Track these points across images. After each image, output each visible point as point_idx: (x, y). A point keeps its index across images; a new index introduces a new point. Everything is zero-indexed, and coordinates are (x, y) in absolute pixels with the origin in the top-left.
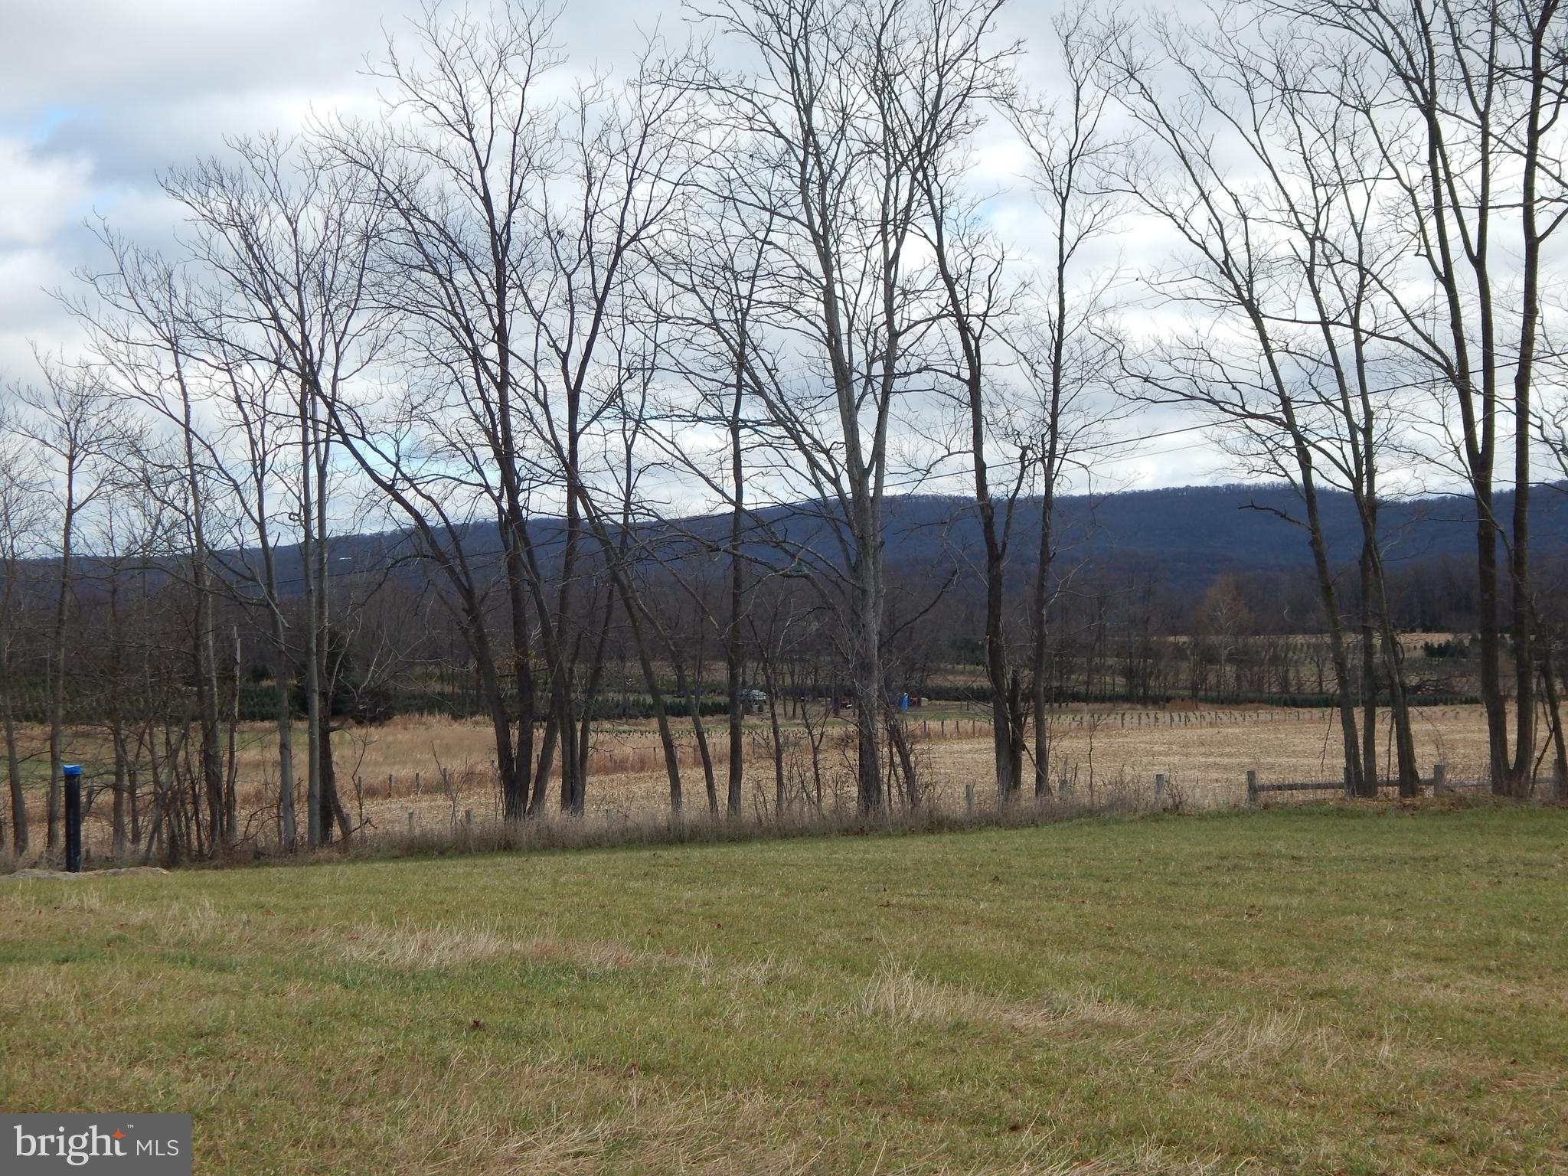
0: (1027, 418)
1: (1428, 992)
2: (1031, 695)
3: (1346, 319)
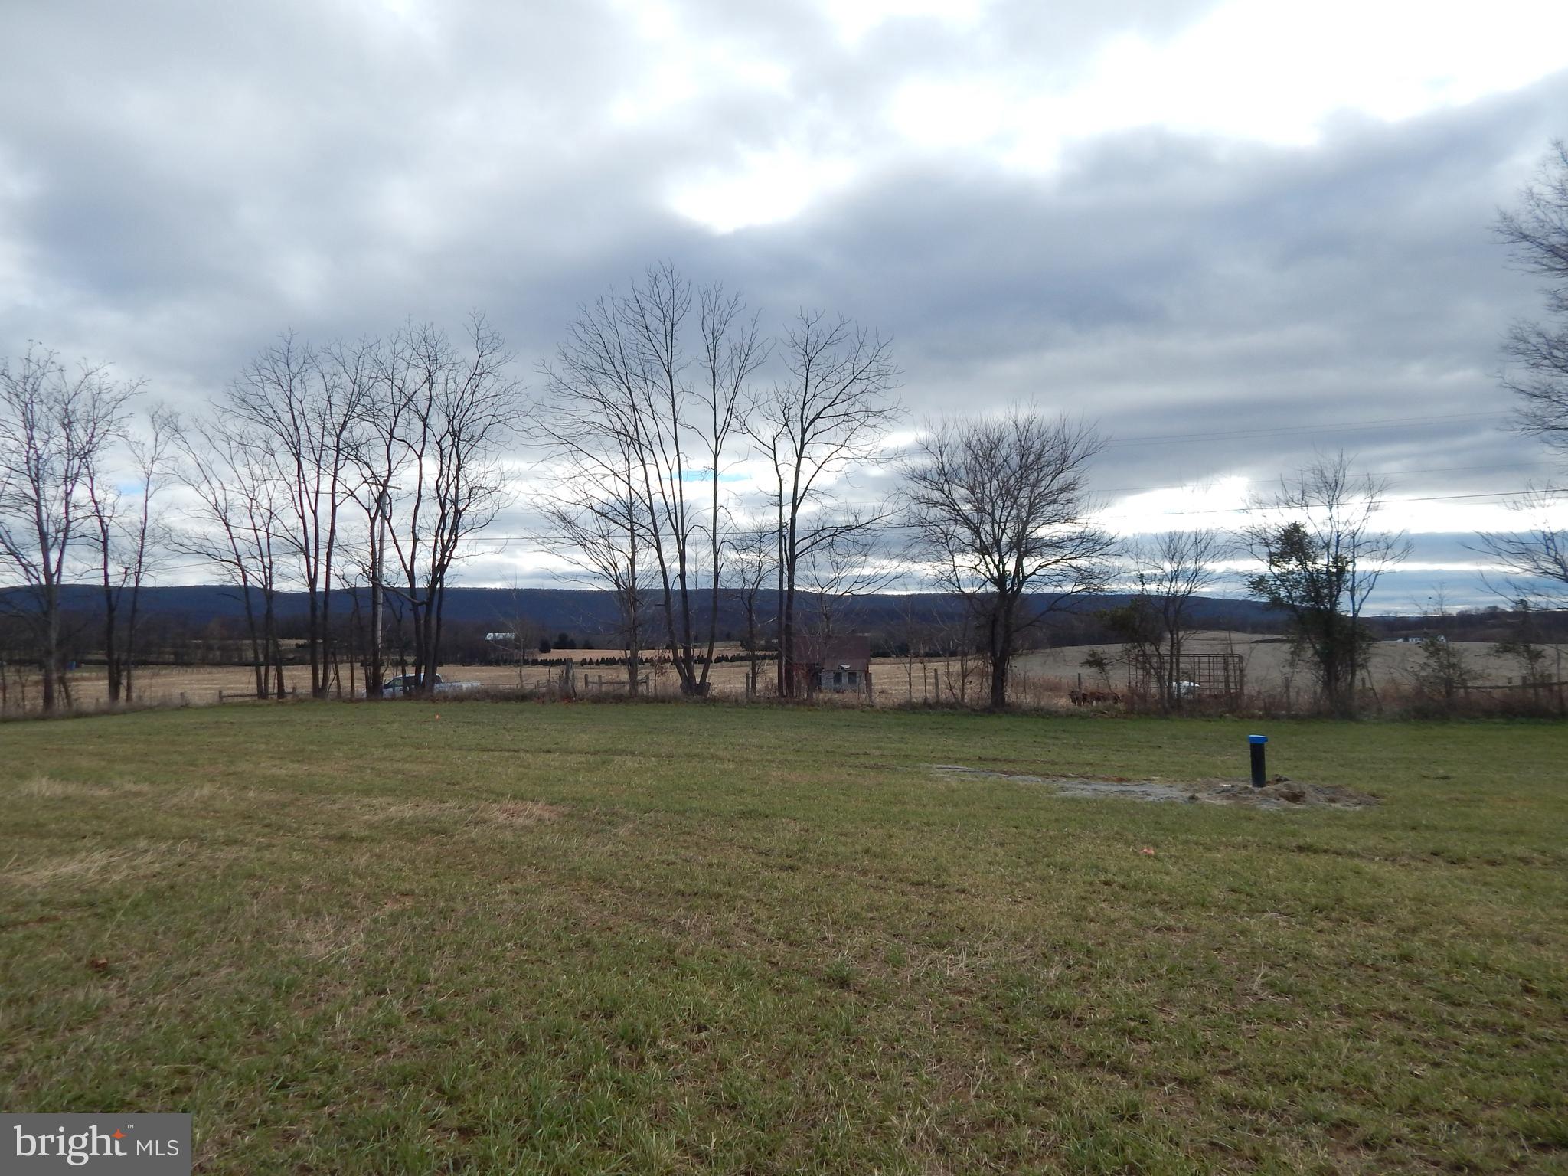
0: (130, 558)
1: (274, 771)
2: (126, 663)
3: (264, 529)
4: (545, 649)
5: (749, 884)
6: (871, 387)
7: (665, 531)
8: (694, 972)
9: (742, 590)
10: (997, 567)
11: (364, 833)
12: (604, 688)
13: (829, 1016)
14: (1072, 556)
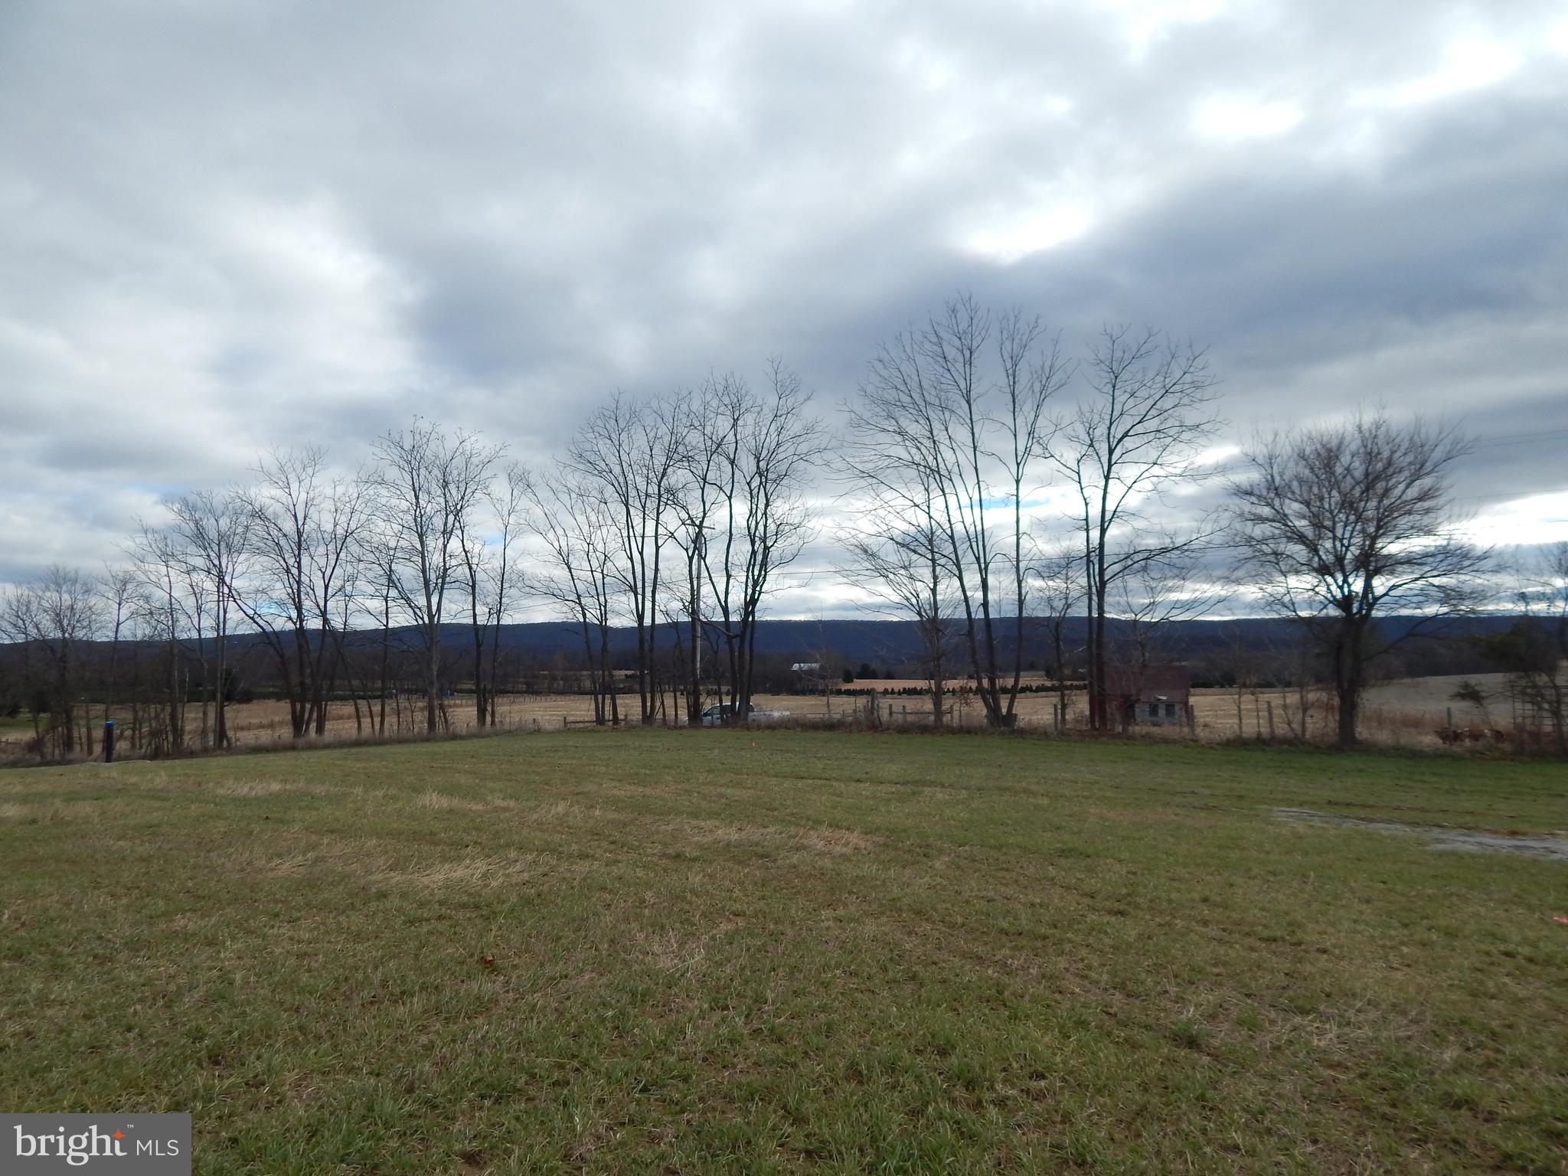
4: (848, 679)
5: (1076, 927)
6: (1186, 400)
7: (967, 560)
8: (1028, 1017)
9: (1049, 618)
10: (1341, 588)
11: (696, 853)
12: (910, 718)
13: (1179, 1077)
14: (1435, 573)
